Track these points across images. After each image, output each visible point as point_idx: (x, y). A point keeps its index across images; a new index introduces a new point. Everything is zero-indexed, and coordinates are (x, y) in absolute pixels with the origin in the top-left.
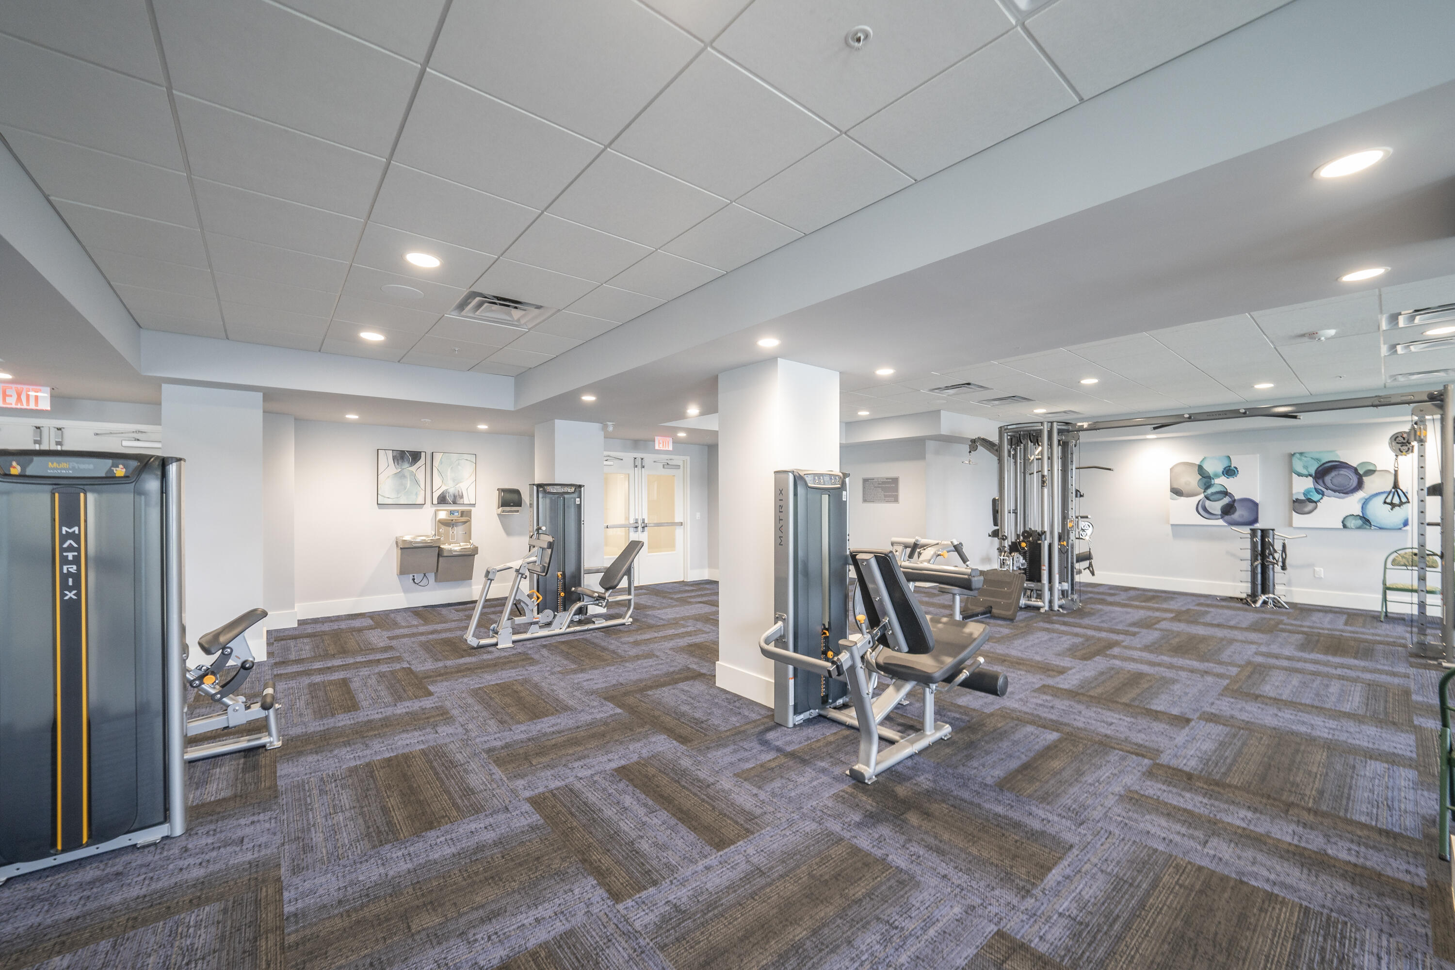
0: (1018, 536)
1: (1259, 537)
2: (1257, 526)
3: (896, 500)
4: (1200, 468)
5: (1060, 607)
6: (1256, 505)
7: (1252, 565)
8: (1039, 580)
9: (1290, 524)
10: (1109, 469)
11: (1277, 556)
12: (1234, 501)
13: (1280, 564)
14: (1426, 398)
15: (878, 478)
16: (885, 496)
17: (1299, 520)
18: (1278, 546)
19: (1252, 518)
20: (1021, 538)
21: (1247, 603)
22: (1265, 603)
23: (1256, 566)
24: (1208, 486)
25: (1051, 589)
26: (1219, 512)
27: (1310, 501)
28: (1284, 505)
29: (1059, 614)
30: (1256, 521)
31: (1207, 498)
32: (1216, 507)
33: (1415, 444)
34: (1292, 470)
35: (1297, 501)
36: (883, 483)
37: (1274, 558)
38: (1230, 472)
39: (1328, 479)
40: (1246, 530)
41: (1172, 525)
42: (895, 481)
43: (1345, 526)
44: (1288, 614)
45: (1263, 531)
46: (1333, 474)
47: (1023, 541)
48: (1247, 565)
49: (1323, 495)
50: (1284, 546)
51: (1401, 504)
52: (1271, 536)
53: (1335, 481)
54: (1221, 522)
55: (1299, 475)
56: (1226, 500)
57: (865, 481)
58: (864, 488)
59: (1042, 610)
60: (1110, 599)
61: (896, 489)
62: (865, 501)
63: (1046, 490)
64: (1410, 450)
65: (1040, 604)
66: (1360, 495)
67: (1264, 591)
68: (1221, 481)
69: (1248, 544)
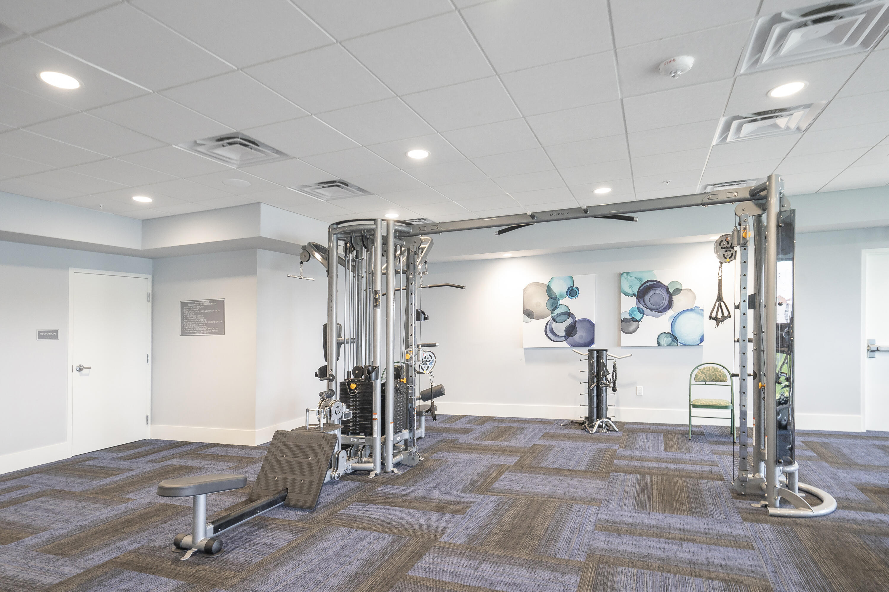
0: (349, 376)
1: (595, 359)
2: (595, 347)
3: (221, 330)
4: (549, 288)
5: (397, 465)
6: (593, 325)
7: (589, 388)
8: (370, 433)
9: (619, 345)
10: (462, 287)
11: (609, 377)
12: (576, 322)
13: (612, 385)
14: (748, 196)
15: (199, 301)
16: (208, 325)
17: (626, 339)
18: (610, 368)
19: (589, 339)
20: (352, 377)
21: (585, 429)
22: (600, 426)
23: (593, 389)
24: (555, 307)
25: (384, 444)
26: (564, 334)
27: (634, 320)
28: (615, 324)
29: (392, 480)
30: (592, 342)
31: (554, 319)
32: (561, 328)
33: (737, 248)
34: (621, 291)
35: (624, 321)
36: (206, 307)
37: (607, 380)
38: (572, 292)
39: (647, 298)
40: (584, 351)
41: (525, 349)
42: (220, 304)
43: (659, 344)
44: (619, 439)
45: (598, 351)
46: (651, 293)
47: (353, 381)
48: (584, 388)
49: (644, 314)
50: (615, 367)
51: (724, 318)
52: (605, 357)
53: (653, 300)
54: (565, 344)
55: (626, 295)
56: (570, 321)
57: (184, 305)
58: (182, 315)
59: (372, 475)
60: (462, 439)
61: (221, 315)
62: (183, 332)
63: (379, 311)
64: (733, 256)
65: (370, 466)
66: (670, 313)
67: (599, 417)
68: (566, 302)
69: (585, 366)
